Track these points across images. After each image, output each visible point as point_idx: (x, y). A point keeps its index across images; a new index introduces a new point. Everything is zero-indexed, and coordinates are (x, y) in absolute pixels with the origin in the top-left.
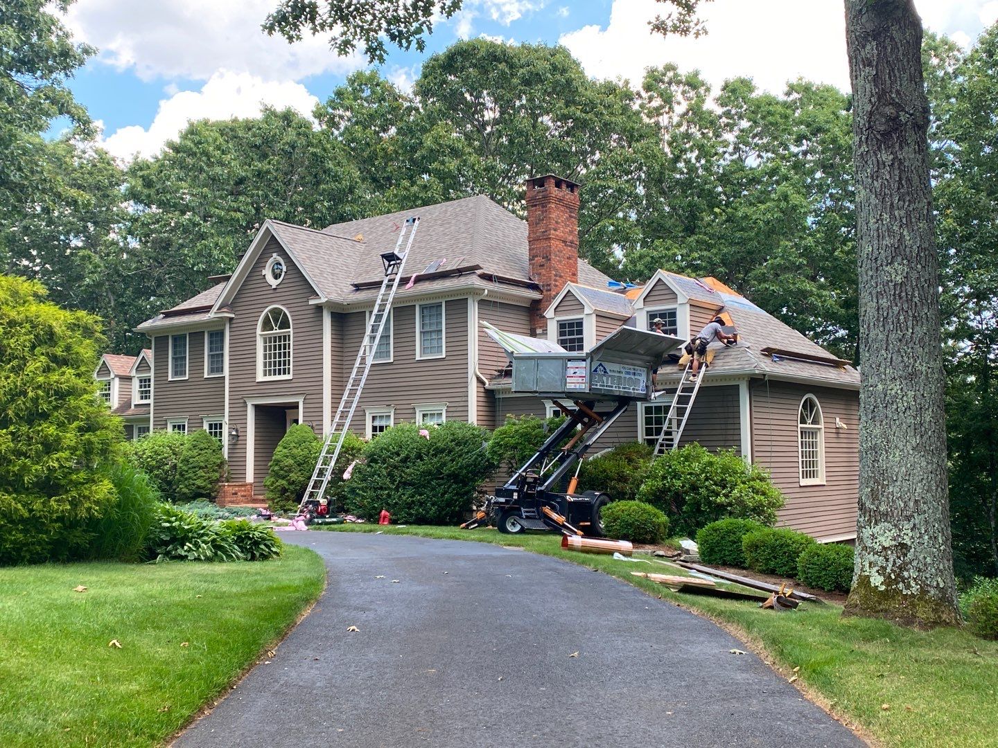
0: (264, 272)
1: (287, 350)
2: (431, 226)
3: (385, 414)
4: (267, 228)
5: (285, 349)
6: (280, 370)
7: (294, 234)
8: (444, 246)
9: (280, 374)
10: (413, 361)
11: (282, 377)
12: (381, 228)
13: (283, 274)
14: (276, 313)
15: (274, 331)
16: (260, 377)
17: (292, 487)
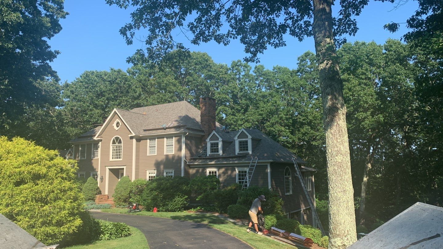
0: (113, 125)
1: (120, 151)
2: (169, 110)
3: (153, 172)
4: (115, 111)
5: (120, 150)
6: (118, 157)
7: (124, 113)
8: (173, 117)
9: (118, 158)
10: (163, 155)
11: (119, 160)
12: (152, 110)
13: (120, 126)
14: (117, 138)
15: (116, 144)
16: (111, 159)
17: (122, 197)
